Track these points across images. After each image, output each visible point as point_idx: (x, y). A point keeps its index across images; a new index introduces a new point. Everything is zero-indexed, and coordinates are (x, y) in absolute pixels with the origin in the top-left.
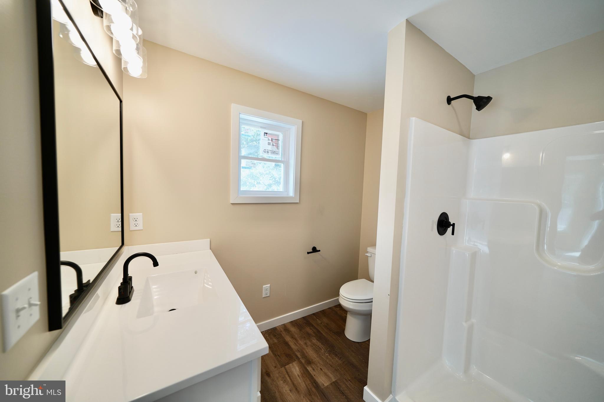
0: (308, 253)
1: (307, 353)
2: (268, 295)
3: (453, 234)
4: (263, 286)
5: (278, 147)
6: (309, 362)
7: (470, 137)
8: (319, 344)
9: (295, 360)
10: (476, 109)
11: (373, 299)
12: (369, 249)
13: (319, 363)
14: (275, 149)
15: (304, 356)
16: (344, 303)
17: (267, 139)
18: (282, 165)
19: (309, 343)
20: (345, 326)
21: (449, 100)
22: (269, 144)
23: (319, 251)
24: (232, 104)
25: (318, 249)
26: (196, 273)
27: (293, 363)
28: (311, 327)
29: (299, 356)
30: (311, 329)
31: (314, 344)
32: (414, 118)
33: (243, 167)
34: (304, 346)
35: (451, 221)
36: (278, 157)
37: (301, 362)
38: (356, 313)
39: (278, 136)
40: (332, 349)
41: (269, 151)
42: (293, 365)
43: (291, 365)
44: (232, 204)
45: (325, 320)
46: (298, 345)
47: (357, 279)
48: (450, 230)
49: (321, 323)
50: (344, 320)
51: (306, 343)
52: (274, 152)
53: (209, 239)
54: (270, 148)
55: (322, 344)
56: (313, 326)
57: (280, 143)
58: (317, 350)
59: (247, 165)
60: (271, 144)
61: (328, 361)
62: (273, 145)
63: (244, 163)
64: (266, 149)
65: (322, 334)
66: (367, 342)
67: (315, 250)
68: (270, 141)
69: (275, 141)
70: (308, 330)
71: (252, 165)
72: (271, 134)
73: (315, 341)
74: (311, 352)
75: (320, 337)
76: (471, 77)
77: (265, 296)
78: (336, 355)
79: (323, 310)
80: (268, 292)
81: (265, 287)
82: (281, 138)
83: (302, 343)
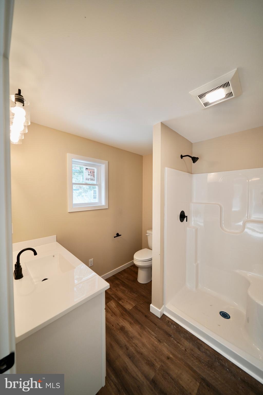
0: (115, 237)
1: (118, 294)
2: (93, 265)
3: (187, 221)
4: (90, 260)
5: (94, 176)
6: (120, 299)
7: (192, 173)
8: (124, 288)
9: (112, 300)
10: (193, 162)
11: (152, 258)
12: (148, 231)
13: (125, 298)
14: (92, 177)
15: (117, 296)
16: (137, 263)
17: (88, 172)
18: (97, 187)
19: (118, 289)
20: (137, 276)
21: (182, 157)
22: (89, 175)
23: (121, 235)
24: (67, 153)
25: (120, 234)
26: (54, 256)
27: (111, 301)
28: (119, 280)
29: (114, 297)
30: (119, 281)
31: (121, 289)
32: (167, 168)
33: (74, 190)
34: (116, 291)
35: (186, 215)
36: (95, 182)
37: (115, 300)
38: (143, 268)
39: (94, 170)
40: (131, 290)
41: (89, 179)
42: (111, 302)
43: (110, 303)
44: (69, 212)
45: (126, 275)
46: (112, 291)
47: (142, 249)
48: (185, 219)
49: (124, 277)
50: (137, 273)
51: (116, 290)
52: (92, 180)
53: (56, 235)
54: (89, 177)
55: (126, 288)
56: (119, 279)
57: (95, 173)
58: (123, 292)
59: (76, 188)
60: (90, 175)
61: (130, 296)
62: (91, 175)
63: (75, 187)
64: (88, 177)
65: (125, 283)
66: (150, 283)
67: (118, 235)
68: (90, 173)
69: (92, 173)
70: (117, 282)
71: (79, 188)
72: (90, 169)
73: (121, 287)
74: (120, 294)
75: (124, 285)
76: (190, 144)
77: (91, 266)
78: (134, 292)
79: (124, 270)
80: (92, 263)
81: (90, 261)
82: (96, 171)
83: (114, 290)
